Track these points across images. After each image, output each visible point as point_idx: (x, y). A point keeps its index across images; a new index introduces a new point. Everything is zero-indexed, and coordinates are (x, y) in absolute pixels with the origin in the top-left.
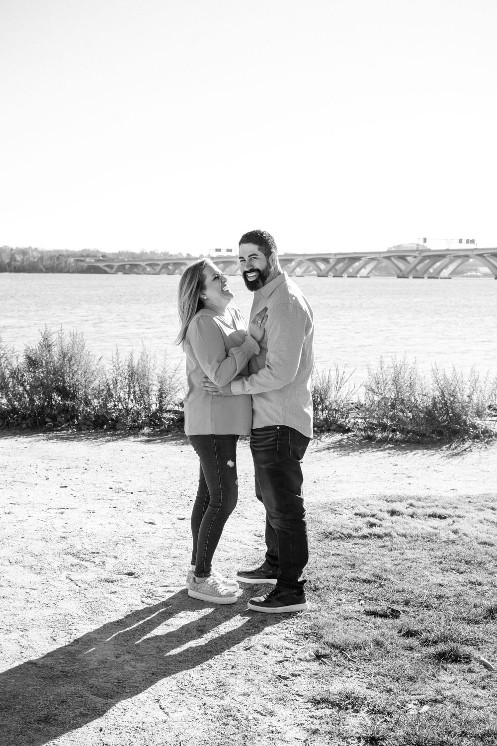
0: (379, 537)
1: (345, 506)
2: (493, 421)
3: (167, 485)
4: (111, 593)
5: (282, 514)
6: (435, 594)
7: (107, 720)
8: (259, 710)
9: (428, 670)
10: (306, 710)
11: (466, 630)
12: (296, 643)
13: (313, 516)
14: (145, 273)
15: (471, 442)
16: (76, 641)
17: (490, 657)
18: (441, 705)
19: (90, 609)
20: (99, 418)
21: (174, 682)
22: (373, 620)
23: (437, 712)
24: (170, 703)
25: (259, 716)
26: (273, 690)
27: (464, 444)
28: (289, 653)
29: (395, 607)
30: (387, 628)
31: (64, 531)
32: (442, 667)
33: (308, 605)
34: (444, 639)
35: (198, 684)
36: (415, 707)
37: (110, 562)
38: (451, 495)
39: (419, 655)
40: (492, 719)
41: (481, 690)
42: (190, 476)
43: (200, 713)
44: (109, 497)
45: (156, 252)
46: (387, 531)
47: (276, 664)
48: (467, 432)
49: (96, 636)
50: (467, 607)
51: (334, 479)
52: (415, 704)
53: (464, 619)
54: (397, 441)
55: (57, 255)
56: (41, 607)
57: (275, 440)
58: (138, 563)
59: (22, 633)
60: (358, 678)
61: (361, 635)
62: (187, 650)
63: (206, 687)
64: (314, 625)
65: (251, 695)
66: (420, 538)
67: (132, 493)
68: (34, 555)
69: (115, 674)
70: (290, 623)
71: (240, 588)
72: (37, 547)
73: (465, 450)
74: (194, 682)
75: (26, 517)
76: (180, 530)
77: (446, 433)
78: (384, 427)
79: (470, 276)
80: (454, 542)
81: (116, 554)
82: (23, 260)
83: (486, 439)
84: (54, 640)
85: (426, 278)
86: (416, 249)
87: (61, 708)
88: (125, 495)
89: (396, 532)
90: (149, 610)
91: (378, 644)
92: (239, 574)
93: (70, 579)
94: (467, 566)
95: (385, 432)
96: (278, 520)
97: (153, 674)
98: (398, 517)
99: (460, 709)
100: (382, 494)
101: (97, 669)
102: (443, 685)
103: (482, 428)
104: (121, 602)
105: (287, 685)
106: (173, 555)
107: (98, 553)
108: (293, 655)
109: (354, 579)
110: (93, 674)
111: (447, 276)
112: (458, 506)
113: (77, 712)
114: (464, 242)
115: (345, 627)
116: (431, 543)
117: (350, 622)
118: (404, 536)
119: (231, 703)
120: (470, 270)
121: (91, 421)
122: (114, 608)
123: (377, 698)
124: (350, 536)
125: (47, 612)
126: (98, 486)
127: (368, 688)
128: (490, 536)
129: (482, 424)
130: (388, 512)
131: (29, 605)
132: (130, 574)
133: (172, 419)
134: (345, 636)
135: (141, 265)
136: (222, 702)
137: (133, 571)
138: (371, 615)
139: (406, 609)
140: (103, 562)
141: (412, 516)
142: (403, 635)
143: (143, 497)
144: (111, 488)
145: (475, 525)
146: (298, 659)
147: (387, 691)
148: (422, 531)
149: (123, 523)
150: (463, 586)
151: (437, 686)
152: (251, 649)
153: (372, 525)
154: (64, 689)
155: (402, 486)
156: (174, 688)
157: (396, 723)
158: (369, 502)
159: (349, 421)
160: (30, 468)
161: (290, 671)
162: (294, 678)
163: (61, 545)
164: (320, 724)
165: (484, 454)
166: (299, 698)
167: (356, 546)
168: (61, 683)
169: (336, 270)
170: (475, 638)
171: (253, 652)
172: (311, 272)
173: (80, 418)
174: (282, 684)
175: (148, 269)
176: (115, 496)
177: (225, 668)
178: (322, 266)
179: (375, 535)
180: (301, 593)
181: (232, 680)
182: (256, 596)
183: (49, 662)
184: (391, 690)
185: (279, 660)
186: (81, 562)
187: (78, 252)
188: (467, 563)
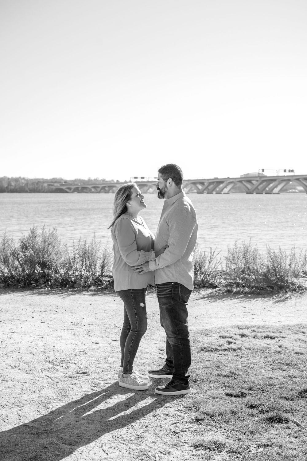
0: (234, 350)
1: (214, 332)
2: (304, 280)
3: (105, 321)
4: (72, 385)
5: (175, 335)
6: (267, 383)
7: (71, 458)
8: (162, 451)
9: (263, 428)
10: (190, 451)
11: (286, 404)
12: (184, 412)
13: (194, 338)
14: (91, 193)
15: (291, 293)
16: (52, 412)
17: (300, 419)
18: (270, 447)
19: (60, 394)
20: (64, 281)
21: (111, 436)
22: (230, 399)
23: (268, 452)
24: (108, 448)
25: (162, 455)
26: (170, 440)
27: (286, 294)
28: (180, 419)
29: (244, 391)
30: (239, 403)
31: (44, 348)
32: (271, 425)
33: (191, 390)
34: (273, 409)
35: (125, 436)
36: (255, 449)
37: (72, 366)
38: (277, 325)
39: (258, 419)
40: (300, 455)
41: (294, 439)
42: (119, 315)
43: (126, 453)
44: (70, 328)
45: (97, 179)
46: (239, 347)
47: (172, 425)
48: (288, 287)
49: (64, 410)
50: (287, 390)
51: (207, 316)
52: (255, 447)
53: (285, 397)
54: (245, 293)
55: (37, 181)
56: (30, 393)
57: (171, 291)
58: (89, 366)
59: (20, 408)
60: (221, 432)
61: (223, 408)
62: (119, 417)
63: (130, 439)
64: (195, 402)
65: (157, 443)
66: (259, 350)
67: (84, 325)
68: (25, 363)
69: (76, 431)
70: (181, 401)
71: (150, 381)
72: (28, 358)
73: (287, 298)
74: (123, 436)
75: (21, 340)
76: (114, 347)
77: (276, 288)
78: (238, 285)
79: (292, 192)
80: (279, 353)
81: (75, 362)
82: (16, 185)
83: (300, 291)
84: (39, 412)
85: (264, 193)
86: (257, 176)
87: (44, 451)
88: (80, 327)
89: (244, 347)
90: (96, 394)
91: (233, 412)
92: (150, 372)
93: (48, 377)
94: (287, 366)
95: (238, 287)
96: (173, 339)
97: (98, 431)
98: (246, 338)
99: (282, 450)
100: (236, 325)
101: (65, 429)
102: (272, 436)
103: (297, 285)
104: (79, 390)
105: (178, 437)
106: (109, 362)
107: (64, 361)
108: (182, 420)
109: (219, 375)
110: (63, 431)
111: (277, 192)
112: (282, 331)
113: (54, 453)
114: (287, 171)
115: (213, 403)
116: (265, 353)
117: (217, 400)
118: (250, 349)
119: (145, 448)
120: (291, 189)
121: (59, 283)
122: (75, 393)
123: (232, 444)
124: (216, 350)
125: (34, 396)
126: (64, 322)
127: (227, 438)
128: (301, 349)
129: (297, 282)
130: (240, 335)
131: (24, 392)
132: (84, 373)
133: (109, 281)
134: (213, 408)
135: (88, 188)
136: (140, 447)
137: (86, 371)
138: (229, 396)
139: (250, 392)
140: (68, 367)
141: (254, 338)
142: (248, 408)
143: (92, 327)
144: (72, 323)
145: (292, 342)
146: (185, 422)
147: (239, 440)
148: (260, 346)
149: (79, 343)
150: (284, 378)
151: (268, 436)
152: (157, 416)
153: (230, 343)
154: (45, 440)
155: (248, 320)
156: (111, 439)
157: (243, 458)
158: (228, 329)
159: (216, 281)
160: (22, 311)
161: (181, 428)
162: (182, 433)
163: (42, 357)
164: (198, 459)
165: (298, 300)
166: (186, 445)
167: (220, 355)
168: (43, 437)
169: (209, 189)
170: (291, 409)
171: (158, 418)
172: (193, 191)
173: (52, 281)
174: (176, 436)
175: (93, 190)
176: (74, 327)
177: (141, 428)
178: (200, 187)
179: (231, 349)
180: (187, 383)
181: (145, 434)
182: (160, 385)
183: (36, 424)
184: (241, 439)
185: (173, 422)
186: (54, 366)
187: (50, 179)
188: (287, 365)
